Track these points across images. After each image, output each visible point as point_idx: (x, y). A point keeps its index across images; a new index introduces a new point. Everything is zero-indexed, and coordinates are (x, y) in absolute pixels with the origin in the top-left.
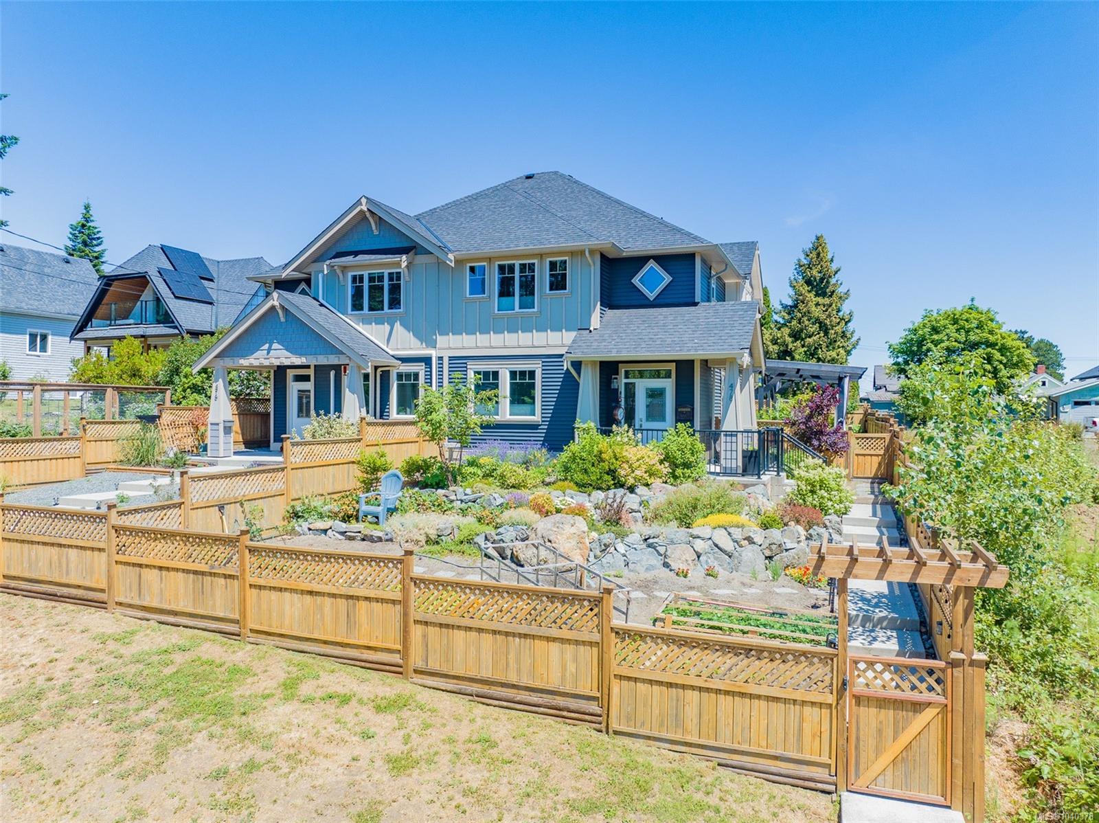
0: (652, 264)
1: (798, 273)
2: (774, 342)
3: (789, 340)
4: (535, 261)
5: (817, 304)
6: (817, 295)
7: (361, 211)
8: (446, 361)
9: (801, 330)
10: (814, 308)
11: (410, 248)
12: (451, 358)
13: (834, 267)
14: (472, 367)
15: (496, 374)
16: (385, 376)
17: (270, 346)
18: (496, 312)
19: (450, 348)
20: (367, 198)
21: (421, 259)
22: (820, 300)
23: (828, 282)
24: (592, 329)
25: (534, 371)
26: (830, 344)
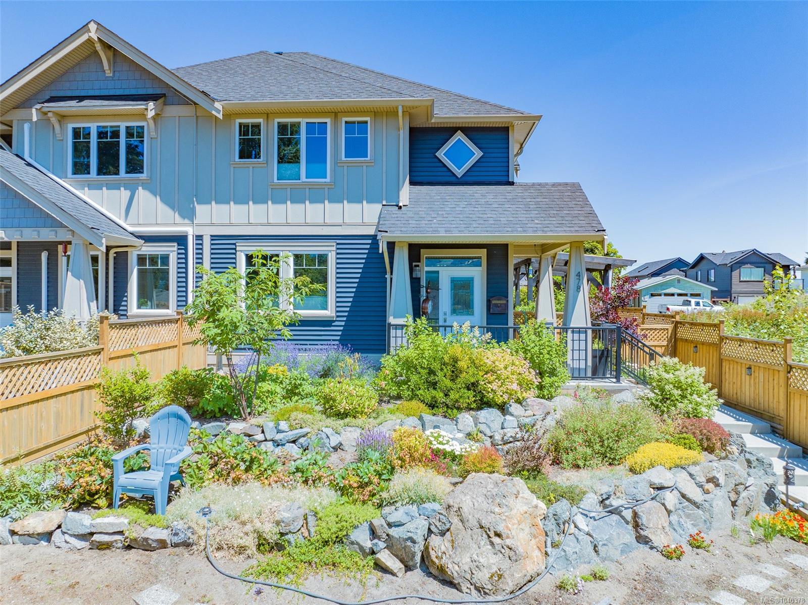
0: (459, 136)
4: (328, 120)
7: (90, 41)
8: (207, 241)
11: (160, 95)
12: (213, 237)
14: (242, 250)
16: (121, 260)
18: (276, 180)
19: (212, 224)
21: (172, 111)
24: (401, 205)
25: (326, 255)
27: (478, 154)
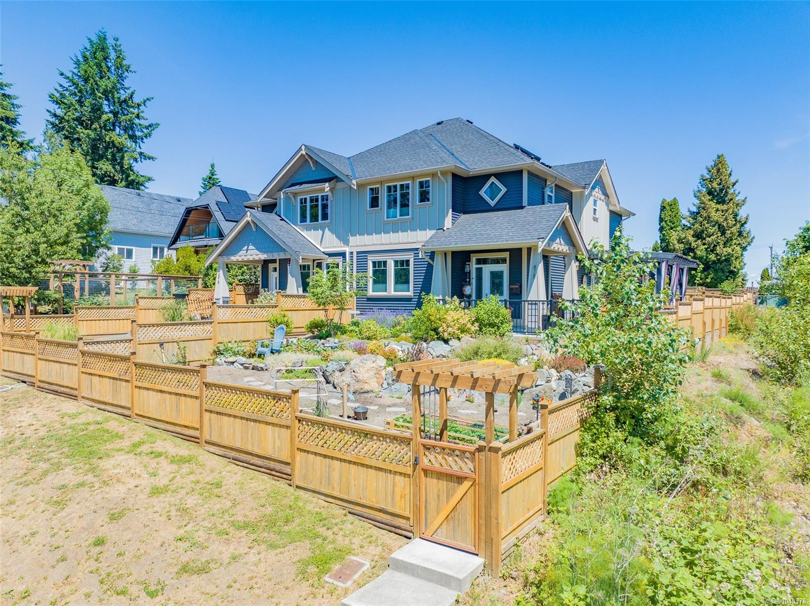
0: (493, 179)
1: (702, 186)
2: (680, 241)
3: (691, 239)
4: (409, 182)
5: (717, 210)
6: (718, 203)
7: (302, 155)
8: (355, 255)
9: (703, 231)
10: (713, 214)
11: (332, 178)
12: (358, 253)
13: (732, 179)
14: (371, 259)
15: (385, 263)
16: (319, 266)
17: (248, 247)
18: (386, 219)
19: (358, 246)
20: (305, 146)
21: (340, 185)
22: (720, 207)
23: (727, 192)
24: (445, 229)
25: (409, 260)
26: (727, 241)
27: (504, 190)
